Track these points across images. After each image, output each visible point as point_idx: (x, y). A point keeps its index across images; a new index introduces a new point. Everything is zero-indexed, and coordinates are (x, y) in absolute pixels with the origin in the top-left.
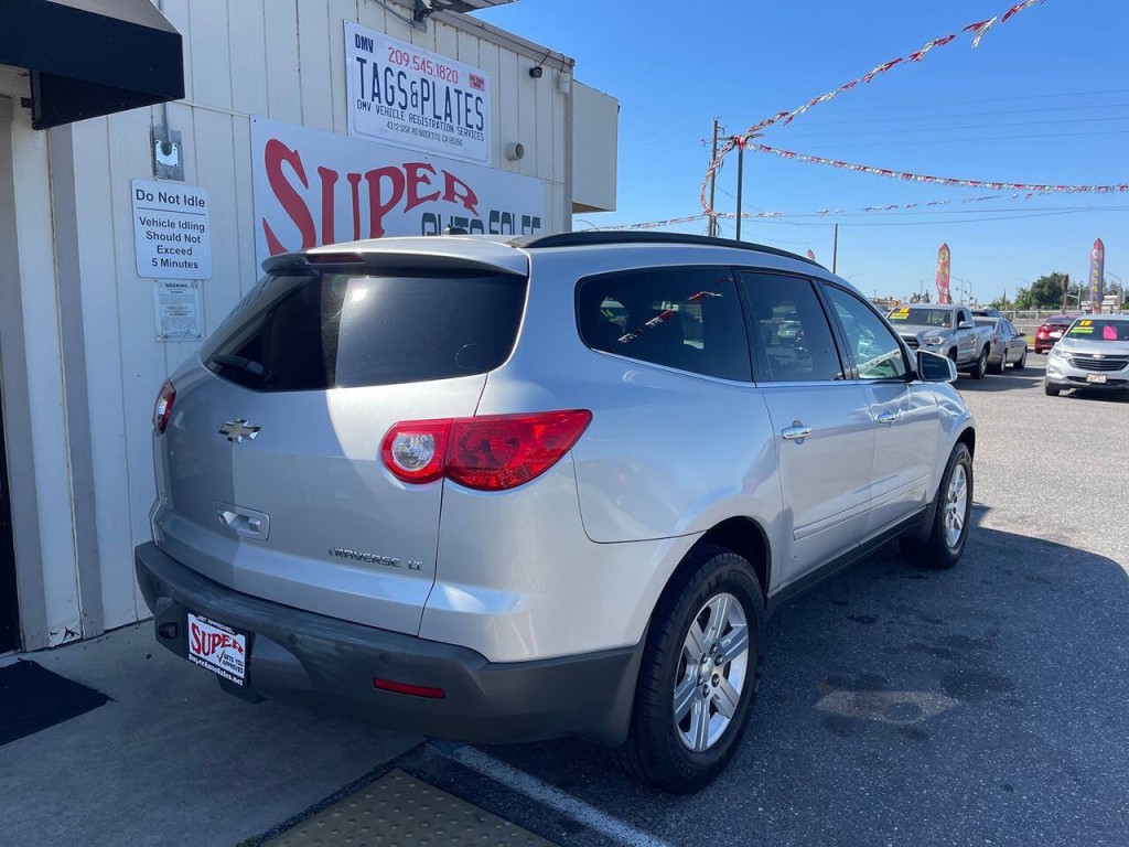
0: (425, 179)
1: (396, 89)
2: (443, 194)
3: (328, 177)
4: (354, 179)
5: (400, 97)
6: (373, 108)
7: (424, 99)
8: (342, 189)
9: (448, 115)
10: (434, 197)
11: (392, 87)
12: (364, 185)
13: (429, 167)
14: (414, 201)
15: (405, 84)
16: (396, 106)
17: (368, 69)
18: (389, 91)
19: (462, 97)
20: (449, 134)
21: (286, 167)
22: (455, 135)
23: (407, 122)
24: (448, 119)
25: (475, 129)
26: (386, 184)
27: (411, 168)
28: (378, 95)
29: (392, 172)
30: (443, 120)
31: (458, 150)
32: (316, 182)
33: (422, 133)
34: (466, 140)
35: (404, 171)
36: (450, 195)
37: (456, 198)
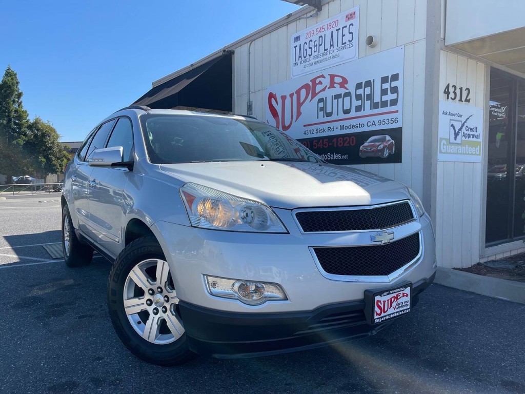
0: (320, 83)
1: (308, 49)
2: (328, 86)
3: (284, 98)
4: (291, 95)
5: (309, 51)
6: (299, 64)
7: (320, 45)
8: (288, 100)
9: (332, 45)
10: (324, 90)
11: (306, 50)
12: (295, 97)
13: (323, 76)
14: (314, 95)
15: (312, 45)
16: (308, 57)
17: (298, 48)
18: (305, 51)
19: (340, 32)
20: (333, 54)
21: (273, 100)
22: (336, 53)
23: (312, 61)
24: (332, 47)
25: (348, 43)
26: (303, 92)
27: (313, 81)
28: (301, 57)
29: (306, 86)
30: (329, 50)
31: (337, 60)
32: (280, 101)
33: (319, 62)
34: (342, 53)
35: (311, 84)
36: (332, 85)
37: (335, 85)
